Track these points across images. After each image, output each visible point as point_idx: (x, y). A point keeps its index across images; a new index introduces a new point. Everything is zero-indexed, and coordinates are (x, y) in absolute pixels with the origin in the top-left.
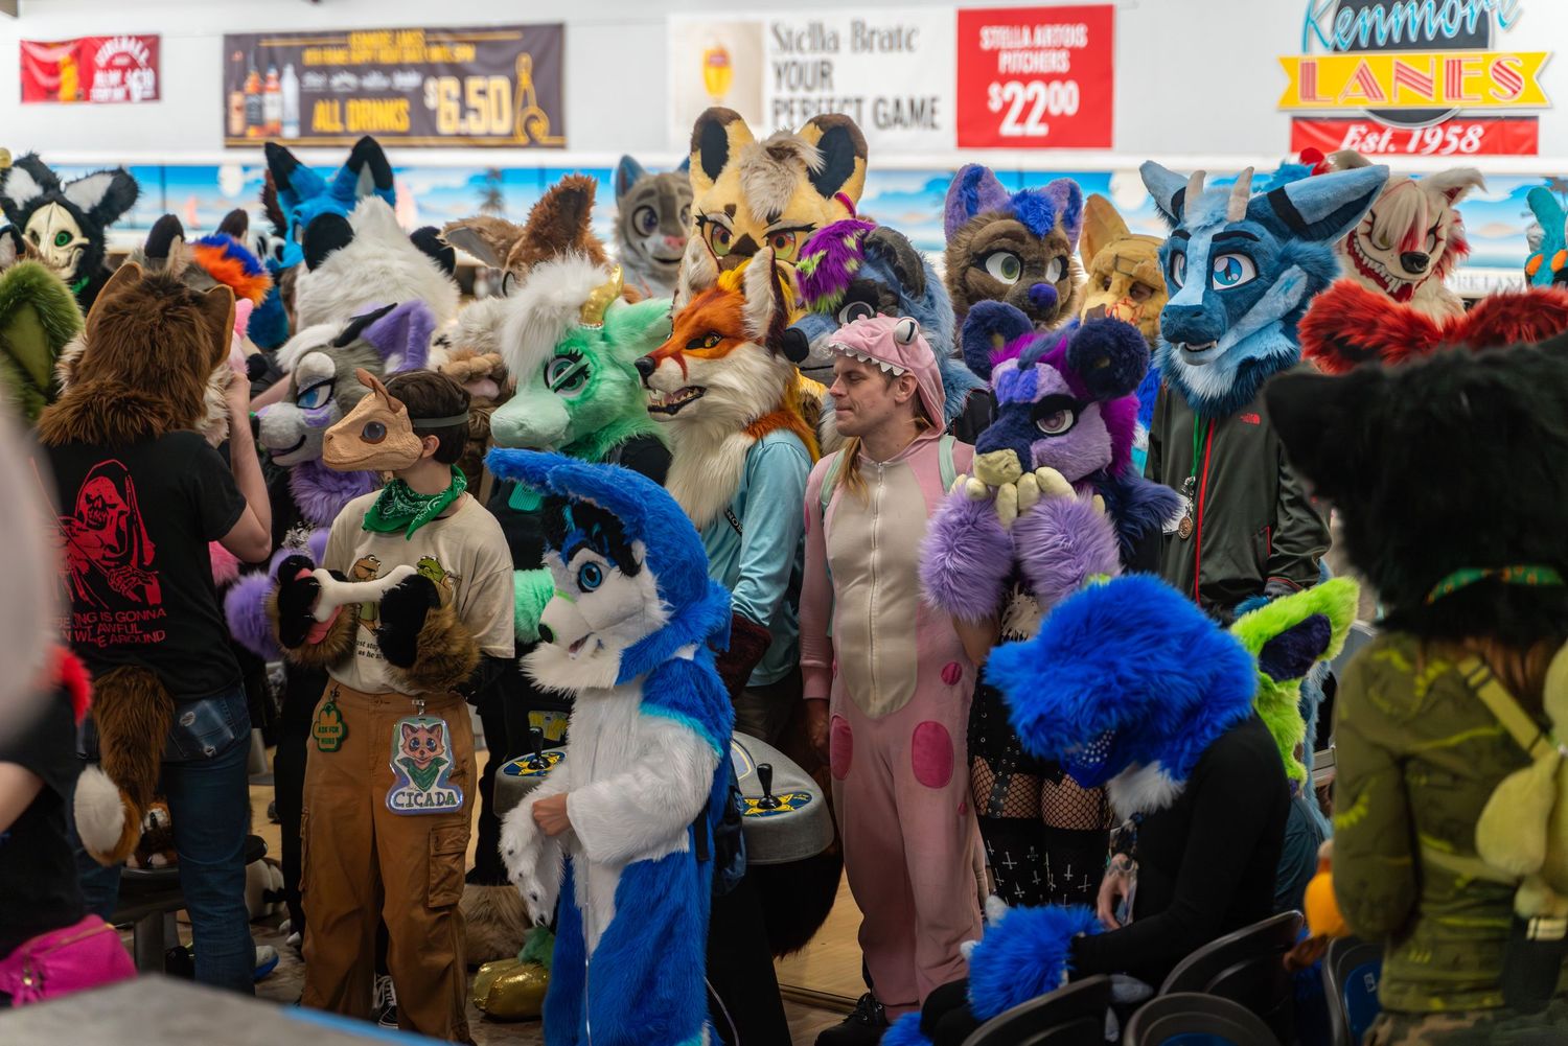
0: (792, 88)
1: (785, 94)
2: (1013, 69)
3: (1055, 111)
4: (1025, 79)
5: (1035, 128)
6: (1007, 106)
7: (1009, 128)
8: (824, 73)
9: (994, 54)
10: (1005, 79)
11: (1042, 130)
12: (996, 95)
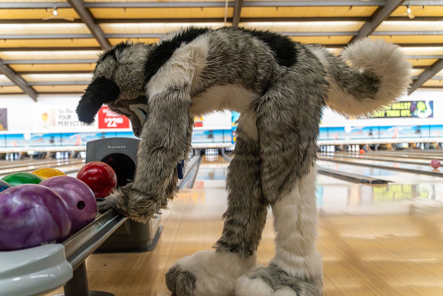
0: (62, 119)
1: (61, 120)
2: (110, 116)
3: (118, 122)
4: (112, 117)
5: (114, 125)
6: (108, 122)
7: (109, 125)
8: (69, 117)
9: (105, 114)
10: (108, 117)
11: (116, 126)
12: (106, 120)
